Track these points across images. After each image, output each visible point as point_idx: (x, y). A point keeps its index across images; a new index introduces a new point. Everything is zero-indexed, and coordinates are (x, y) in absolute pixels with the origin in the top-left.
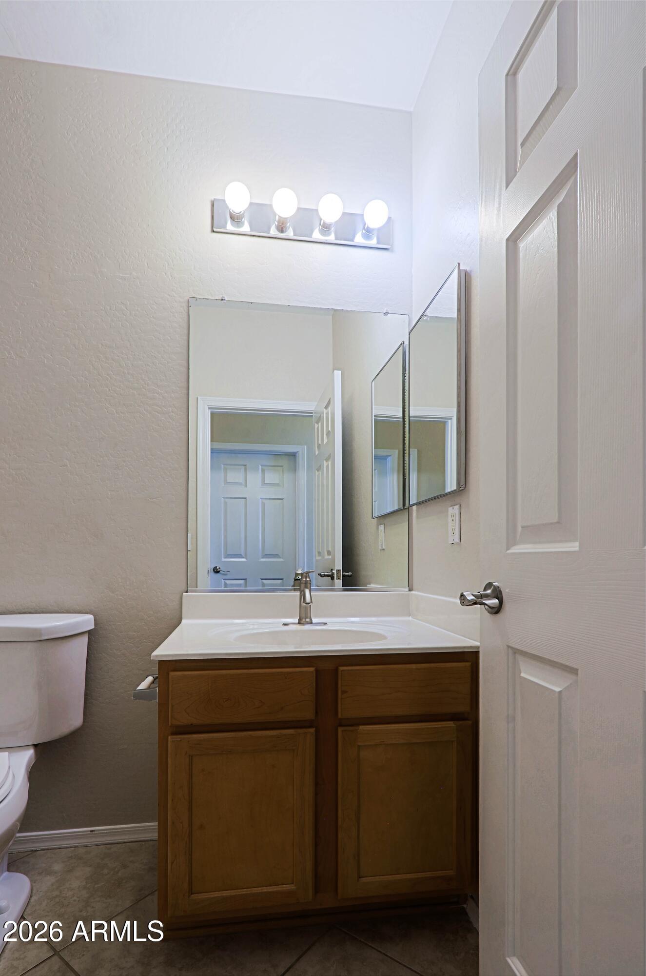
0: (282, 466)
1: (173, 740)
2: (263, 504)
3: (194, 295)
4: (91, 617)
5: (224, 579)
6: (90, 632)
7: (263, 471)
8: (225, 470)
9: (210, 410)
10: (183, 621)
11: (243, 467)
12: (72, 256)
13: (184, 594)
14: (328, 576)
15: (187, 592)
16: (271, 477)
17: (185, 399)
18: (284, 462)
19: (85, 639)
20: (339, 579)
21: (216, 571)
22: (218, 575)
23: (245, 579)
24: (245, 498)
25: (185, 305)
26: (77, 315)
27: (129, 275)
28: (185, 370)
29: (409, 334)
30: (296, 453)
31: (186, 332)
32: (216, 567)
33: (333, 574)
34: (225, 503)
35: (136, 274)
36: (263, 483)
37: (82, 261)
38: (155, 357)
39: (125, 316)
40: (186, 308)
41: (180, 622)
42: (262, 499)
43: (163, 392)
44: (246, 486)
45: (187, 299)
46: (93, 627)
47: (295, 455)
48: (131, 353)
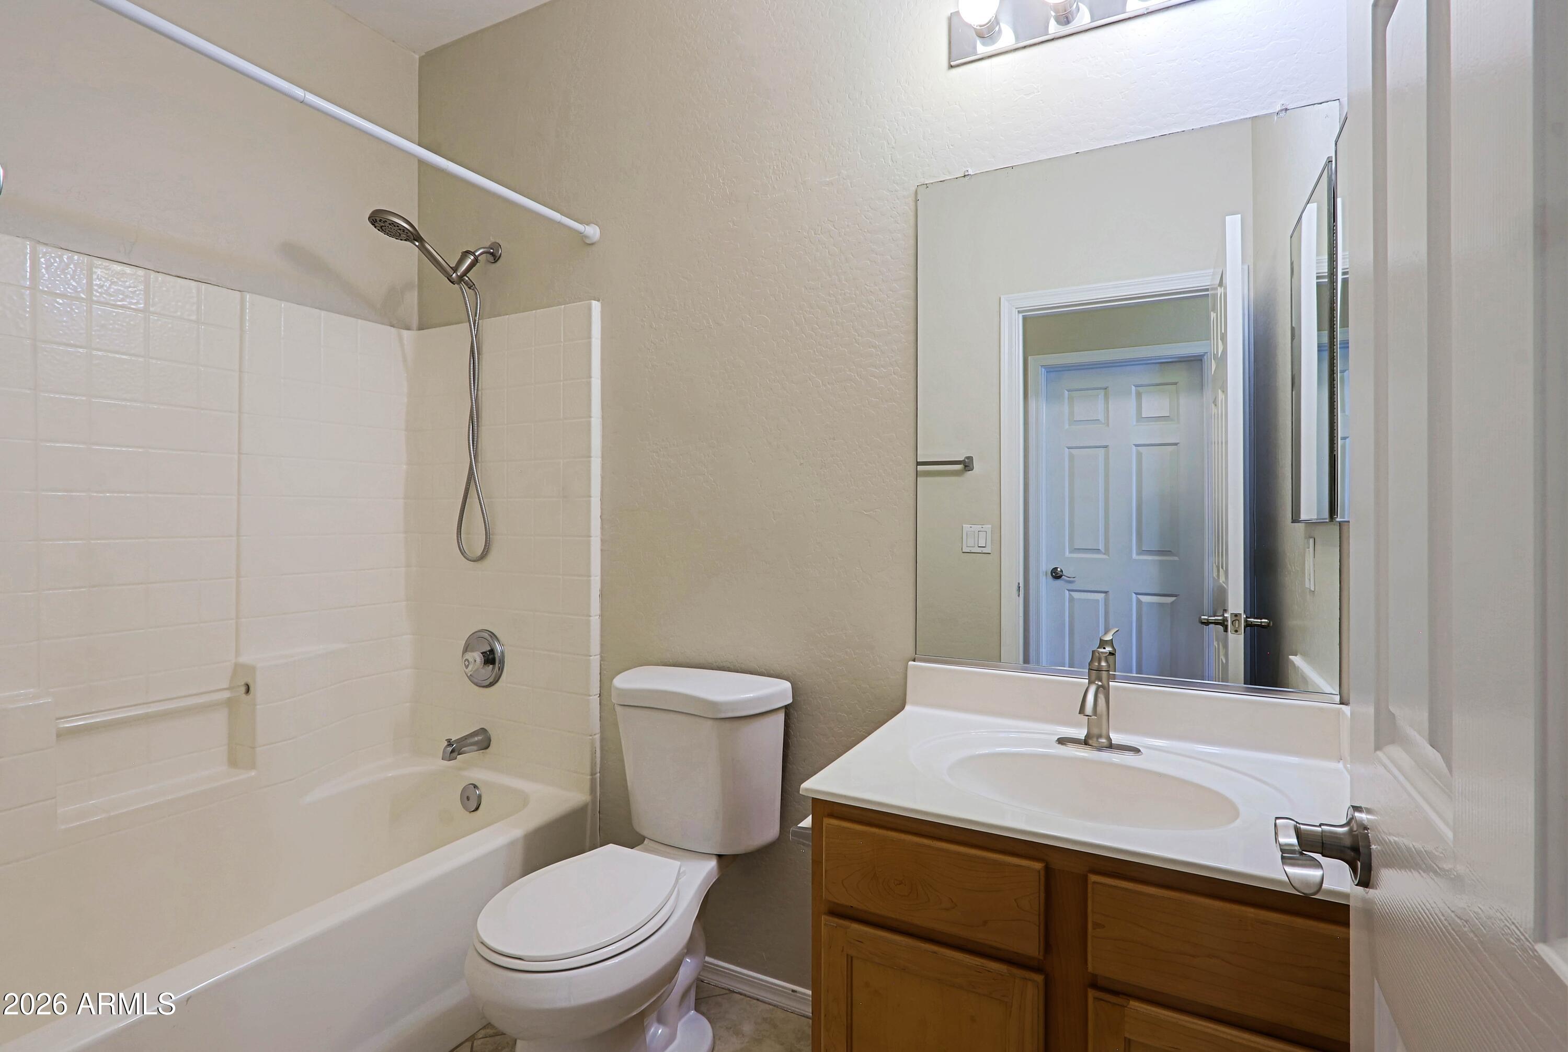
0: (1176, 384)
1: (827, 923)
2: (1139, 455)
3: (923, 181)
4: (787, 685)
5: (1069, 590)
6: (786, 707)
7: (1139, 395)
8: (1071, 399)
9: (1021, 315)
10: (907, 708)
11: (1102, 392)
12: (771, 171)
13: (911, 663)
14: (1216, 623)
15: (914, 661)
16: (1154, 405)
17: (913, 350)
18: (1180, 375)
19: (781, 717)
20: (1236, 631)
21: (1056, 575)
22: (1058, 582)
23: (1106, 592)
24: (1106, 447)
25: (911, 200)
26: (777, 253)
27: (837, 177)
28: (912, 303)
29: (1336, 144)
30: (1203, 356)
31: (912, 242)
32: (1057, 568)
33: (1225, 620)
34: (1071, 458)
35: (846, 172)
36: (1140, 418)
37: (783, 174)
38: (871, 292)
39: (833, 238)
40: (912, 204)
41: (902, 708)
42: (1136, 445)
43: (881, 344)
44: (1108, 425)
45: (914, 189)
46: (790, 701)
47: (1201, 360)
48: (840, 291)
